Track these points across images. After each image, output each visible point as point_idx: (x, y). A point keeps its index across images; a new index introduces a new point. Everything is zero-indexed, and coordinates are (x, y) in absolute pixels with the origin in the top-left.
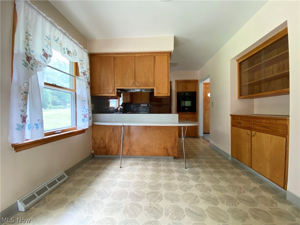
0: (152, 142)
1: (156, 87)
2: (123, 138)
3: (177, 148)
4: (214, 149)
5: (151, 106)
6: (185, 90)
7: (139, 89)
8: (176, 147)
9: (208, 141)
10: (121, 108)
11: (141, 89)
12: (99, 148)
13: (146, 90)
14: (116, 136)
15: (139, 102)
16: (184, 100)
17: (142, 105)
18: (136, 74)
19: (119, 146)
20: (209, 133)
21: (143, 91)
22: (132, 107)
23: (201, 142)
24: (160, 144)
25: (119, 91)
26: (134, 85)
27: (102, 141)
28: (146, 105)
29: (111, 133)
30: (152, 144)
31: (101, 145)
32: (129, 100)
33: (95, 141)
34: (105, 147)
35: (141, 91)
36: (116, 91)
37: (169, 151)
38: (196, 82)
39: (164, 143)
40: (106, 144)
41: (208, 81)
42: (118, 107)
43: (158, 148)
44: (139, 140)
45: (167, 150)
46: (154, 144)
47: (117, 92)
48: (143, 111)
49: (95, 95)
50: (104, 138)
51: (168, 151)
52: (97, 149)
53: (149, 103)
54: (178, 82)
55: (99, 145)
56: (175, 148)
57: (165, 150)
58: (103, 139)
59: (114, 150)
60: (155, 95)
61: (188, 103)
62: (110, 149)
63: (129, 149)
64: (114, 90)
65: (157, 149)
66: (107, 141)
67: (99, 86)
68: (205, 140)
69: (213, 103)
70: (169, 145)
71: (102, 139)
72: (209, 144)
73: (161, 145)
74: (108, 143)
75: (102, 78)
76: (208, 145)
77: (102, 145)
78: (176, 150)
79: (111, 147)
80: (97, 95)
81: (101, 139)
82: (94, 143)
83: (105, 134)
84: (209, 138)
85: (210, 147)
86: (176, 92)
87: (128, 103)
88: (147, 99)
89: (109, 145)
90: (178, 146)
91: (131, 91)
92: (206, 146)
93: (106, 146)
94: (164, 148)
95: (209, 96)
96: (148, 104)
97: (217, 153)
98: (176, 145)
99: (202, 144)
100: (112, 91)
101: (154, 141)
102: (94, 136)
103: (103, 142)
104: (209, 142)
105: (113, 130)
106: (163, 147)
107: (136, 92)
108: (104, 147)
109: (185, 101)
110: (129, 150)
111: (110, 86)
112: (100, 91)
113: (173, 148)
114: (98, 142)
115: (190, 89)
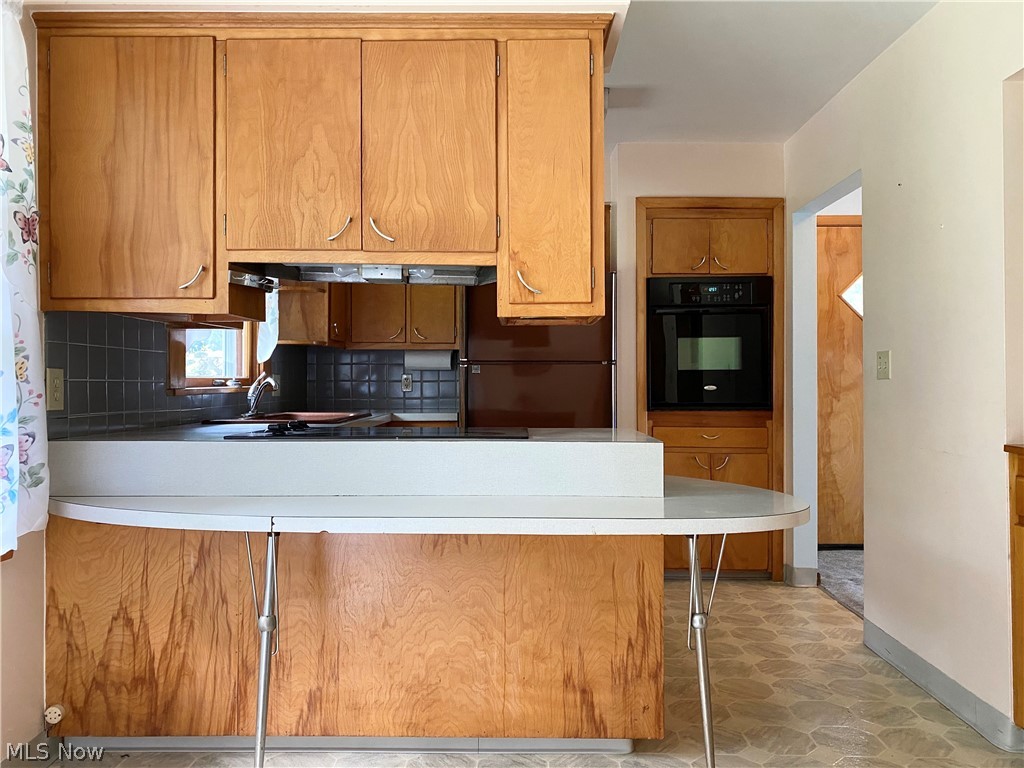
0: (478, 637)
1: (513, 256)
2: (273, 622)
3: (655, 676)
4: (892, 669)
5: (476, 369)
6: (702, 269)
7: (389, 266)
8: (645, 675)
9: (855, 607)
10: (269, 384)
11: (404, 268)
12: (98, 684)
13: (439, 270)
14: (224, 601)
15: (392, 339)
16: (693, 328)
17: (411, 361)
18: (367, 165)
19: (246, 670)
20: (860, 547)
21: (420, 277)
22: (345, 370)
23: (805, 614)
24: (538, 656)
25: (248, 280)
26: (354, 240)
27: (120, 634)
28: (444, 361)
29: (191, 580)
30: (480, 655)
31: (114, 664)
32: (321, 330)
33: (71, 633)
34: (145, 680)
35: (406, 279)
36: (225, 276)
37: (603, 698)
38: (769, 213)
39: (564, 646)
40: (153, 659)
41: (849, 205)
42: (245, 374)
43: (525, 682)
44: (386, 624)
45: (584, 691)
46: (495, 655)
47: (235, 287)
48: (422, 397)
49: (73, 306)
50: (135, 616)
51: (596, 699)
52: (88, 696)
53: (457, 347)
54: (652, 212)
55: (104, 666)
56: (639, 676)
57: (571, 697)
58: (129, 622)
59: (208, 698)
60: (504, 310)
61: (715, 353)
62: (185, 692)
63: (319, 689)
64: (210, 270)
65: (513, 688)
66: (158, 637)
67: (108, 244)
68: (833, 597)
69: (882, 356)
70: (599, 662)
71: (121, 622)
72: (859, 626)
73: (543, 660)
74: (165, 650)
75: (128, 185)
76: (853, 634)
77: (122, 666)
78: (645, 693)
79: (186, 680)
80: (89, 306)
81: (115, 619)
82: (69, 652)
83: (145, 584)
84: (857, 581)
85: (866, 648)
86: (644, 275)
87: (320, 348)
88: (448, 326)
89: (175, 664)
90: (659, 665)
91: (337, 277)
92: (839, 644)
93: (152, 670)
94: (567, 680)
95: (860, 309)
96: (455, 355)
97: (918, 700)
98: (651, 659)
99: (814, 627)
100: (201, 281)
101: (498, 636)
102: (65, 602)
103: (129, 640)
104: (862, 617)
105: (203, 554)
106: (559, 676)
107: (373, 285)
108: (138, 681)
109: (701, 336)
110: (314, 700)
111: (184, 245)
112: (108, 280)
113: (623, 678)
114: (93, 640)
115: (734, 258)
